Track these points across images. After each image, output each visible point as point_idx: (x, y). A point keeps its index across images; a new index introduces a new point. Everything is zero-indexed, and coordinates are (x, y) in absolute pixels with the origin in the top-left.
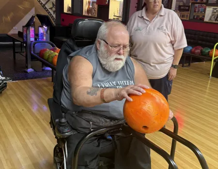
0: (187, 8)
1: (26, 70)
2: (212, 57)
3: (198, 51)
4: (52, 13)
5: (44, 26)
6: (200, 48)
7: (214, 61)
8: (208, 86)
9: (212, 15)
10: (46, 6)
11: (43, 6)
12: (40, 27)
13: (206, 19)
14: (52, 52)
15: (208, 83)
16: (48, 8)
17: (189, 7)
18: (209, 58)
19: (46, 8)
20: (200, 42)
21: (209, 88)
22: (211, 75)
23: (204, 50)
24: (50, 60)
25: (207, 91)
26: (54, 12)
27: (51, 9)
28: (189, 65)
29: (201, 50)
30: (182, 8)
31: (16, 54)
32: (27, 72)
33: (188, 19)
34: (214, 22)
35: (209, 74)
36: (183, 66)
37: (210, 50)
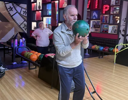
0: (99, 26)
1: (12, 63)
2: (115, 53)
3: (107, 49)
4: (24, 30)
5: (23, 38)
6: (108, 48)
7: (116, 54)
8: (114, 69)
9: (112, 30)
10: (21, 26)
11: (19, 26)
12: (21, 38)
13: (109, 32)
14: (29, 52)
15: (114, 67)
16: (22, 27)
17: (99, 25)
18: (113, 53)
19: (21, 27)
20: (107, 44)
21: (115, 70)
22: (115, 62)
23: (110, 49)
24: (28, 57)
25: (114, 71)
26: (25, 29)
27: (23, 27)
28: (103, 57)
29: (108, 49)
30: (96, 26)
31: (5, 54)
32: (13, 64)
33: (99, 32)
34: (114, 33)
35: (114, 62)
36: (99, 58)
37: (113, 49)
